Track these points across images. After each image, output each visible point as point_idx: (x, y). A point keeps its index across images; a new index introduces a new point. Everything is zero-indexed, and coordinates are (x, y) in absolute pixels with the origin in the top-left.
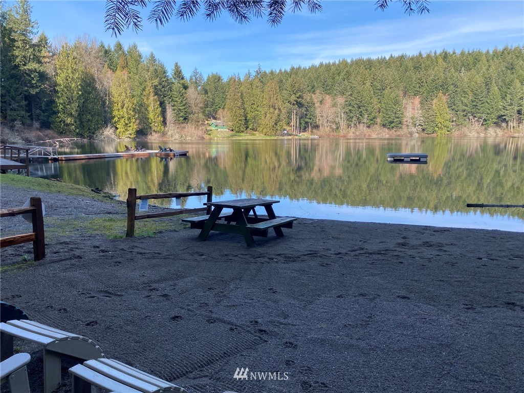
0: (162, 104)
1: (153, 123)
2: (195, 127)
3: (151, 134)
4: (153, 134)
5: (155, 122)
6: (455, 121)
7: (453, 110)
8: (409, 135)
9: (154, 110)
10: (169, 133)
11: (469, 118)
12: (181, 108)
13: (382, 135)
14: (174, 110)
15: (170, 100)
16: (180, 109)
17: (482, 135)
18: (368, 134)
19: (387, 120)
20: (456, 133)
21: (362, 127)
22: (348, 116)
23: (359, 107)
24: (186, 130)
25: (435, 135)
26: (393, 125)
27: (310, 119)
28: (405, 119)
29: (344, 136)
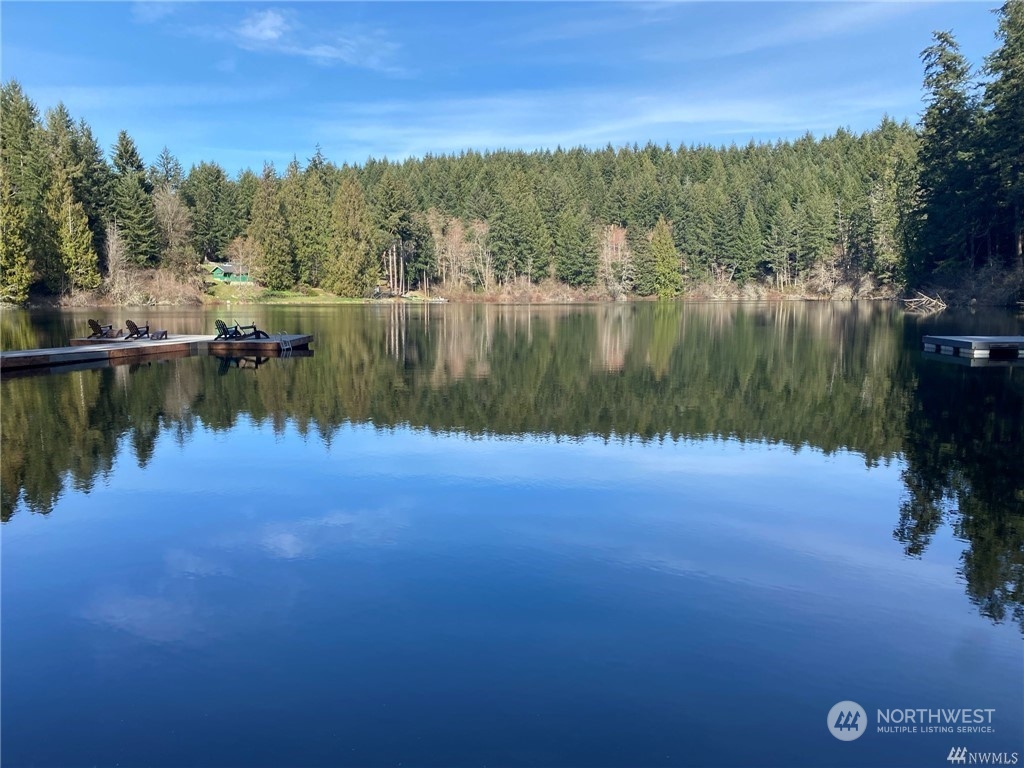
0: (94, 223)
1: (73, 268)
2: (178, 277)
3: (68, 292)
4: (74, 291)
5: (77, 264)
6: (688, 271)
7: (683, 250)
8: (610, 299)
9: (74, 236)
10: (115, 291)
11: (710, 267)
12: (140, 233)
13: (561, 297)
14: (125, 237)
15: (115, 214)
16: (138, 236)
17: (735, 297)
18: (535, 296)
19: (569, 269)
20: (690, 295)
21: (524, 282)
22: (498, 260)
23: (517, 243)
24: (155, 283)
25: (653, 298)
26: (580, 278)
27: (426, 264)
28: (601, 268)
29: (492, 300)
